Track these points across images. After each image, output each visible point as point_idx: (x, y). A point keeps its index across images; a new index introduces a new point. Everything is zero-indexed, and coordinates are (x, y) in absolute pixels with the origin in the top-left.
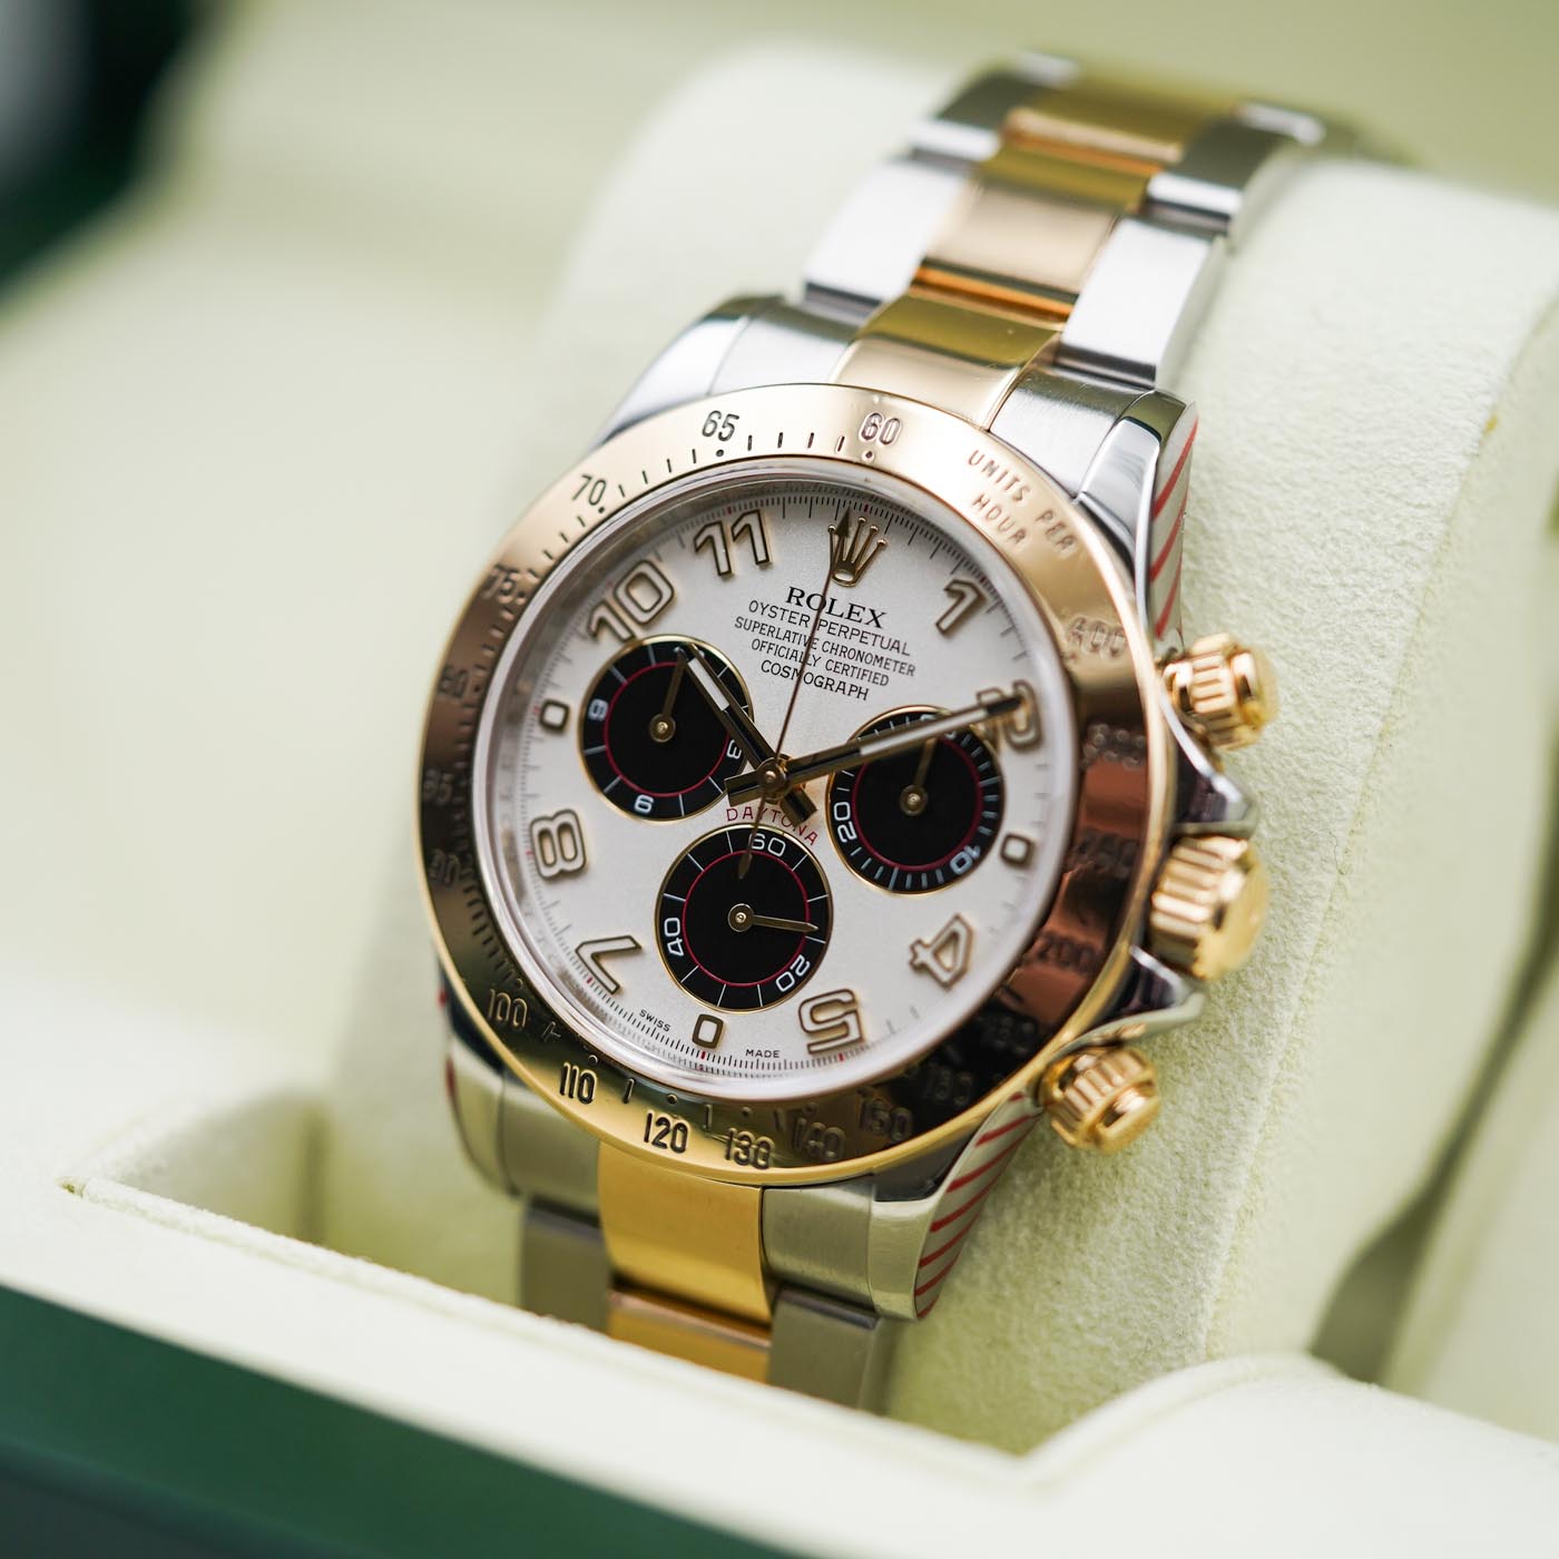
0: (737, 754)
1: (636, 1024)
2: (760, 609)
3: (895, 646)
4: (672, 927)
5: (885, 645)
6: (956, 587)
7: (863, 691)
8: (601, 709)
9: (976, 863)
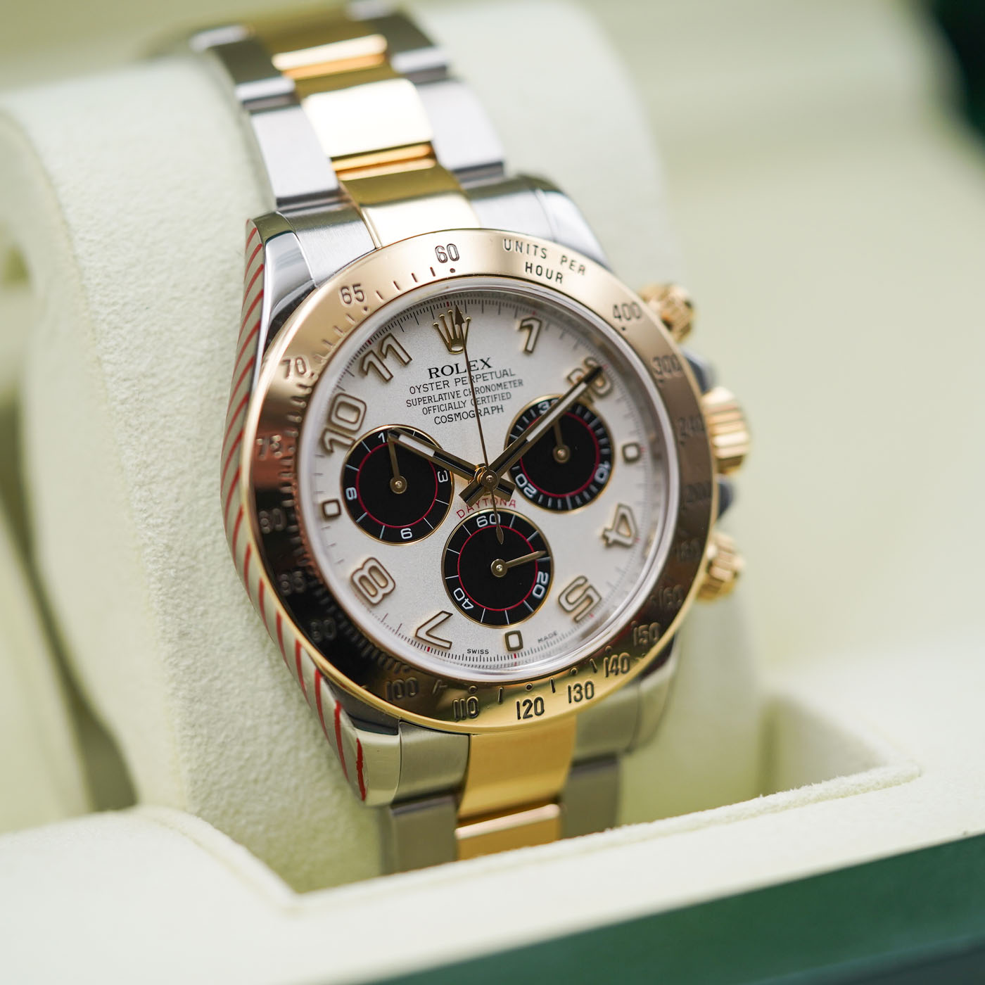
0: (445, 479)
1: (468, 659)
2: (417, 390)
3: (505, 373)
4: (459, 594)
5: (499, 376)
6: (525, 324)
7: (499, 407)
8: (353, 493)
9: (610, 471)
